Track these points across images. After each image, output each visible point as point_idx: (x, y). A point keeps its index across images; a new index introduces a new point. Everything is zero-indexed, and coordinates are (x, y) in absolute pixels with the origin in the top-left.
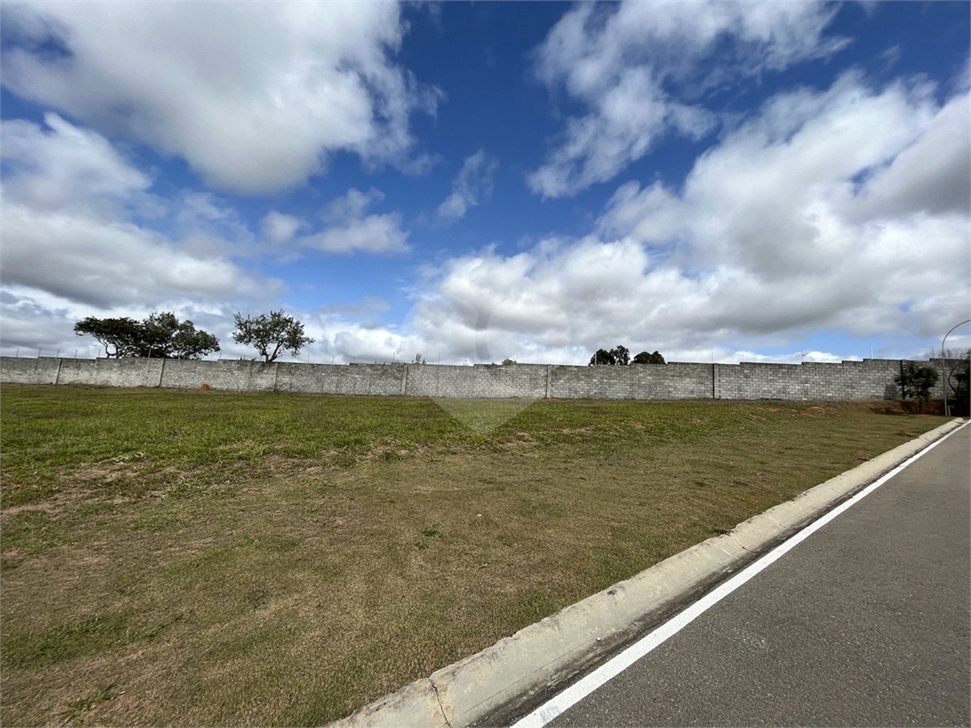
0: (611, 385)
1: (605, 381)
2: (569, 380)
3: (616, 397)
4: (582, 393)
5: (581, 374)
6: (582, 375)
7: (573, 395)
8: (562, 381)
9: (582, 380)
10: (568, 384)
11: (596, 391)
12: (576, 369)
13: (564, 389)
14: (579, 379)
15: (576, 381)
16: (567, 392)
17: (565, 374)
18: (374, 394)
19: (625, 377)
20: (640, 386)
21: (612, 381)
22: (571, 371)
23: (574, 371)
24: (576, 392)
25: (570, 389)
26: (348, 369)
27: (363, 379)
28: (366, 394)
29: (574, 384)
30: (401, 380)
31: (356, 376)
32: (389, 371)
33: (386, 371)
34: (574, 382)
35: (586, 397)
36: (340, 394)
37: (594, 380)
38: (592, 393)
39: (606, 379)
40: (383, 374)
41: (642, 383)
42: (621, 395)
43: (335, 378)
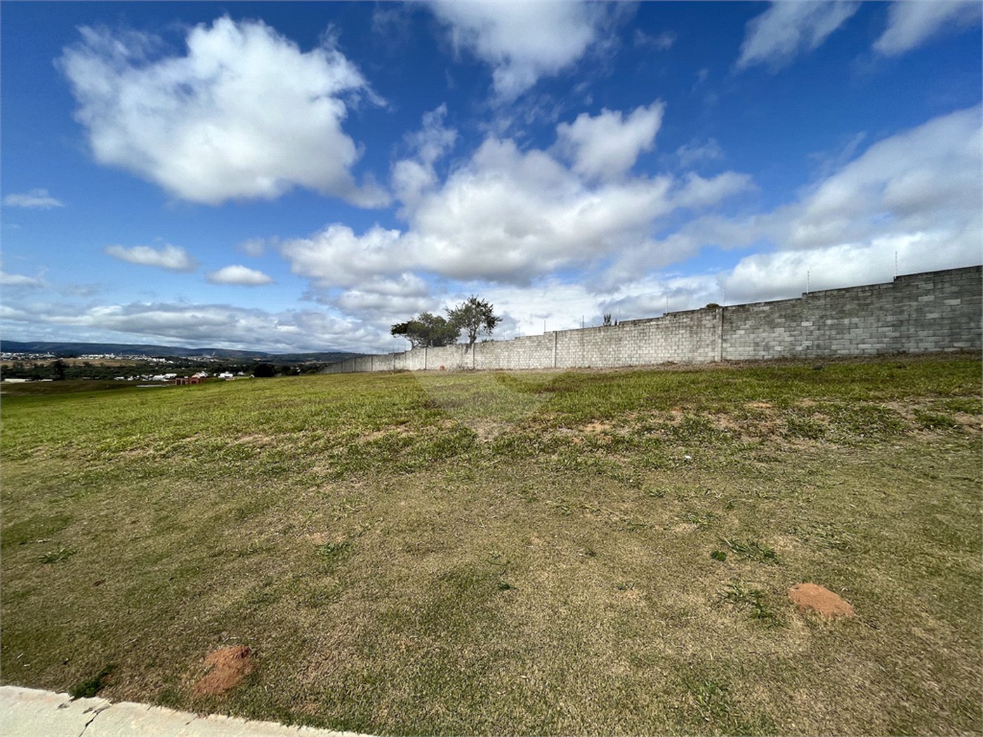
0: (841, 330)
1: (829, 322)
2: (754, 329)
3: (857, 352)
4: (779, 348)
5: (778, 315)
6: (780, 317)
7: (763, 353)
8: (743, 332)
9: (778, 325)
10: (752, 336)
11: (808, 343)
12: (767, 308)
13: (745, 344)
14: (772, 325)
15: (767, 328)
16: (752, 348)
17: (747, 319)
18: (533, 367)
19: (881, 308)
20: (921, 324)
21: (846, 321)
22: (758, 313)
23: (763, 311)
24: (767, 348)
25: (757, 344)
26: (514, 344)
27: (524, 352)
28: (527, 367)
29: (764, 334)
30: (551, 350)
31: (520, 350)
32: (543, 341)
33: (540, 342)
34: (764, 331)
35: (788, 355)
36: (510, 369)
37: (804, 324)
38: (800, 348)
39: (832, 318)
40: (538, 345)
41: (930, 316)
42: (870, 347)
43: (506, 353)
